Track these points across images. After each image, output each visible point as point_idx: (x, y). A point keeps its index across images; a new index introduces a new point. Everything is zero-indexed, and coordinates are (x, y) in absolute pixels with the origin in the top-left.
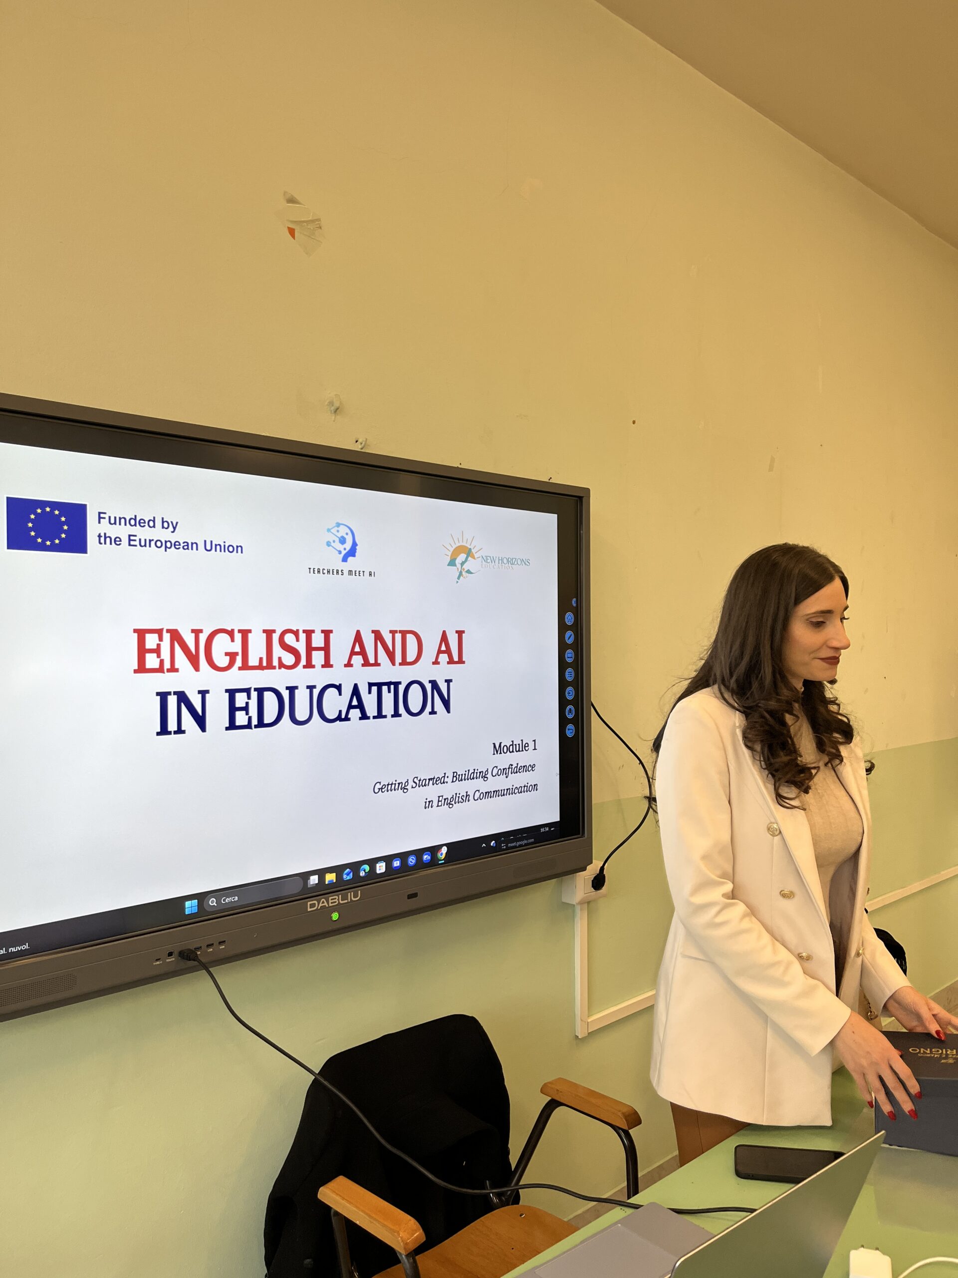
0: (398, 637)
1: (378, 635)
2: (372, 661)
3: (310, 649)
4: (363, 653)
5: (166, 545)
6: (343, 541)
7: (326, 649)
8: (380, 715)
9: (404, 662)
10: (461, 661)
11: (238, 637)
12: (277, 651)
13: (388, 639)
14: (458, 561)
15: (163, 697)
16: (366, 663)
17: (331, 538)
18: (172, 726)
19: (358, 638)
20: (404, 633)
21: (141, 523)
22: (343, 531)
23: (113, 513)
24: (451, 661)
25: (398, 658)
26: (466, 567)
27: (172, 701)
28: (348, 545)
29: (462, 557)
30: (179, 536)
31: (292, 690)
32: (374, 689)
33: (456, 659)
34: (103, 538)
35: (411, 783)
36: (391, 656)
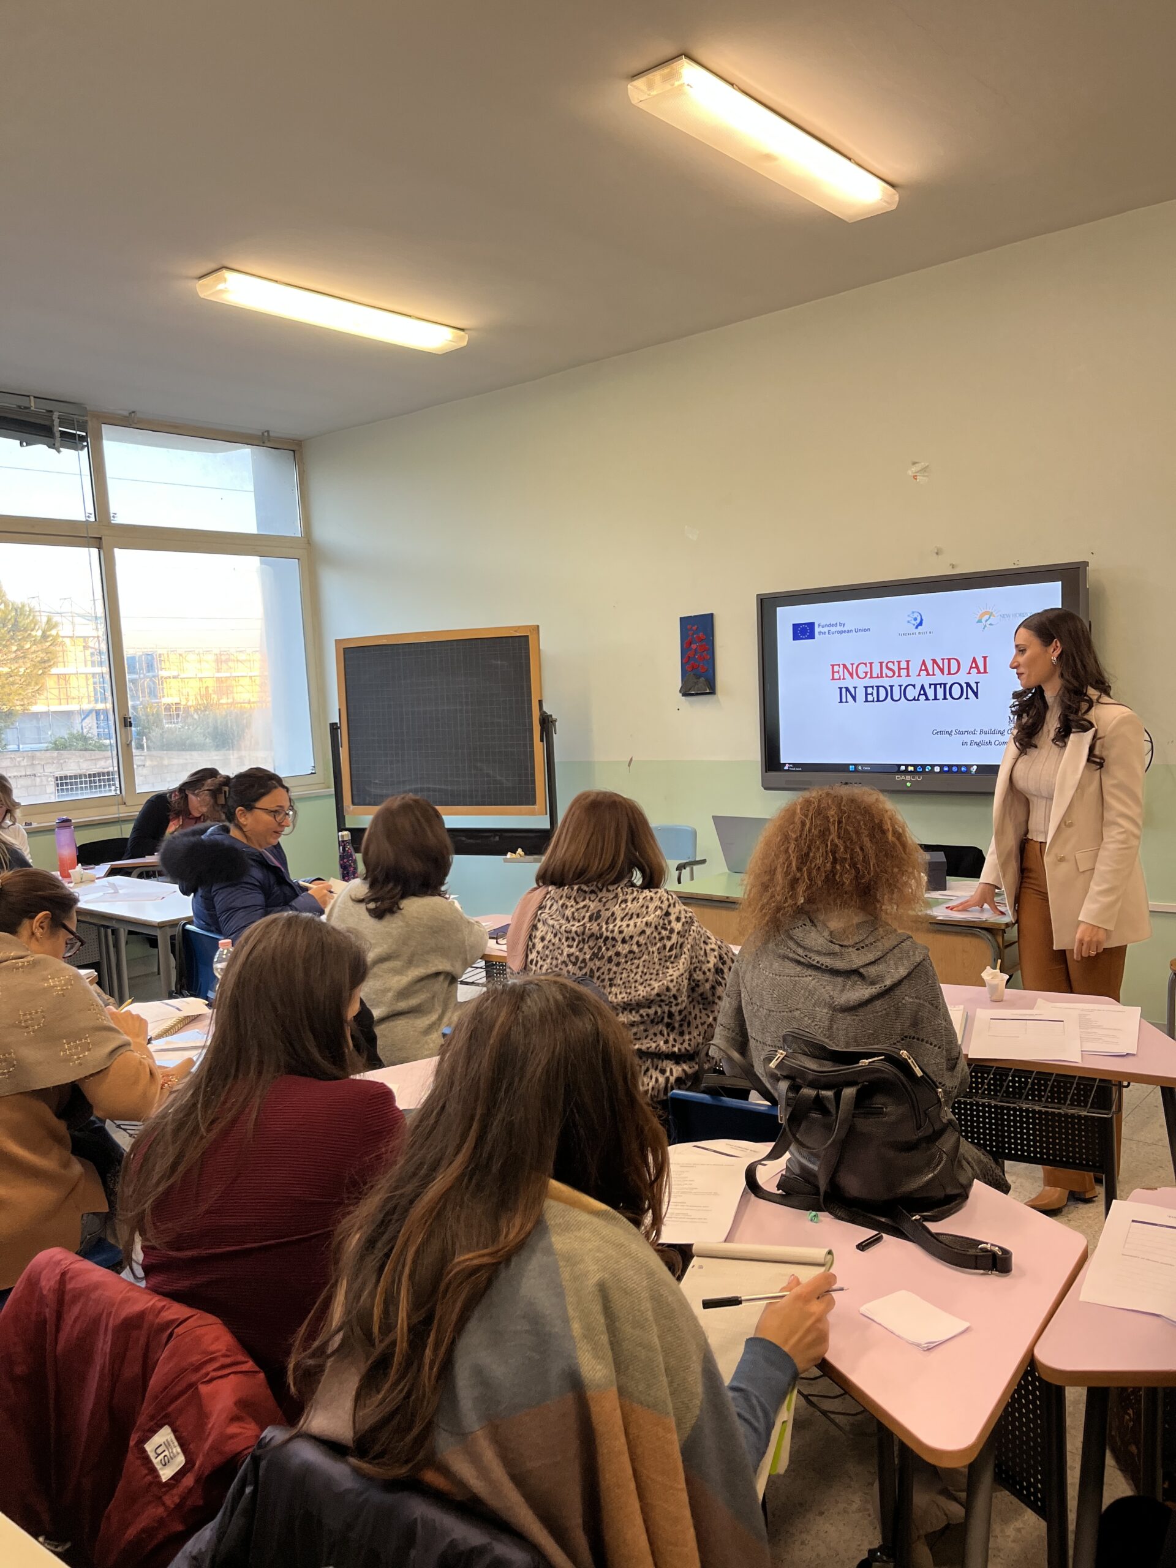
0: (946, 661)
1: (934, 661)
2: (931, 673)
3: (900, 669)
4: (926, 670)
5: (841, 632)
6: (915, 619)
7: (908, 669)
8: (936, 698)
9: (949, 673)
10: (985, 672)
11: (868, 665)
12: (885, 670)
13: (940, 663)
14: (983, 620)
15: (841, 689)
16: (928, 674)
17: (909, 619)
18: (844, 700)
19: (924, 663)
20: (949, 660)
21: (832, 625)
22: (916, 615)
23: (823, 623)
24: (979, 672)
25: (946, 671)
26: (988, 622)
27: (844, 690)
28: (919, 621)
29: (987, 617)
30: (845, 629)
31: (891, 687)
32: (933, 686)
33: (982, 671)
34: (820, 633)
35: (954, 732)
36: (942, 671)
